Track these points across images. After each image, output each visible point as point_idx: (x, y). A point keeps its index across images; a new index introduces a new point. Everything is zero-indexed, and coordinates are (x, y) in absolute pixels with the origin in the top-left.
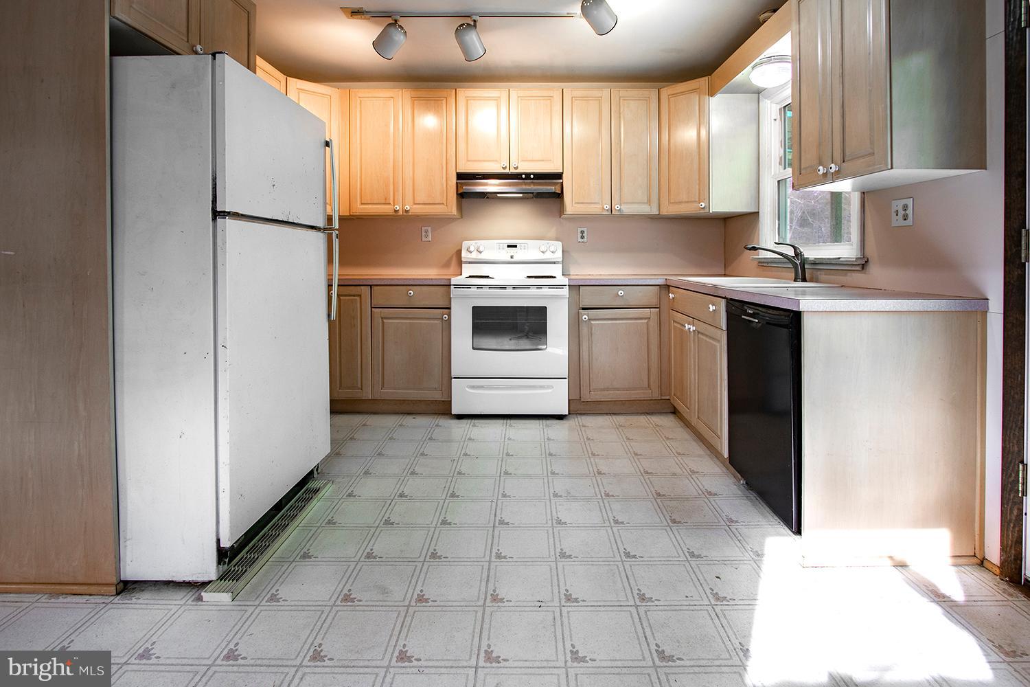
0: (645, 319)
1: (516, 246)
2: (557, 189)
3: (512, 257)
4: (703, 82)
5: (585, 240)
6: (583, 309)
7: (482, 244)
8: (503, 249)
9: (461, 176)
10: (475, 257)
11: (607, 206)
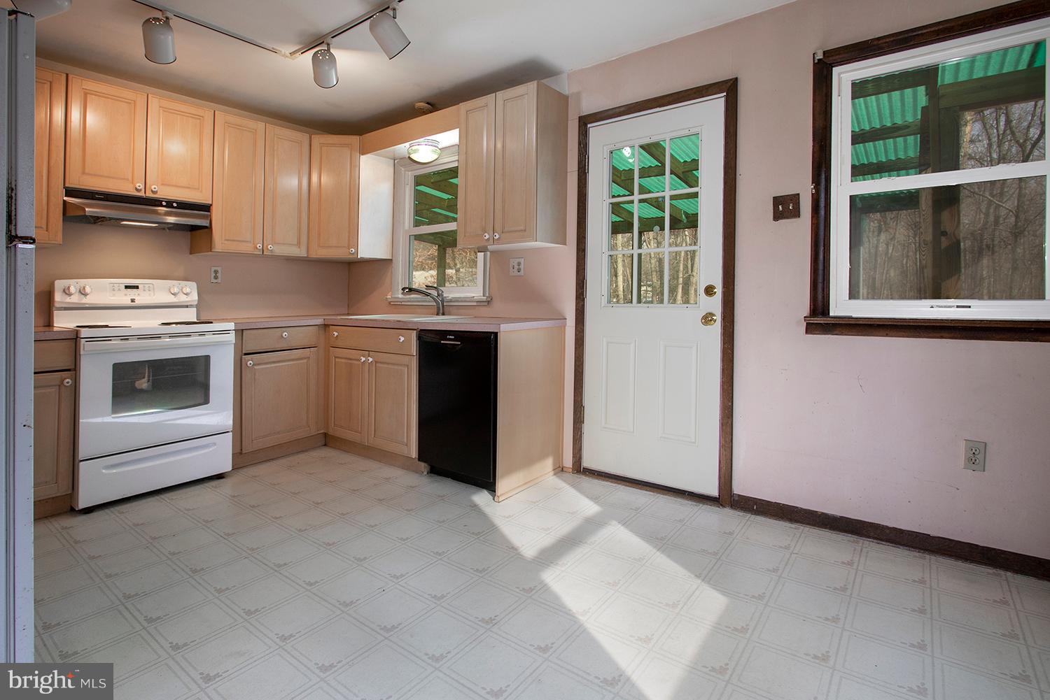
0: (305, 358)
1: (137, 287)
2: (204, 223)
3: (133, 301)
4: (354, 139)
5: (219, 280)
6: (245, 354)
7: (89, 284)
8: (119, 290)
9: (70, 192)
10: (77, 301)
11: (259, 246)
